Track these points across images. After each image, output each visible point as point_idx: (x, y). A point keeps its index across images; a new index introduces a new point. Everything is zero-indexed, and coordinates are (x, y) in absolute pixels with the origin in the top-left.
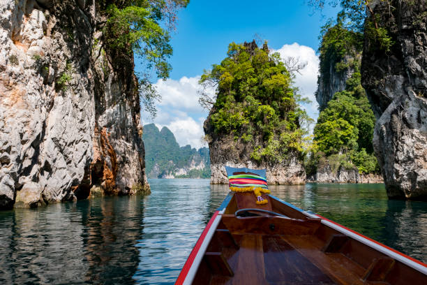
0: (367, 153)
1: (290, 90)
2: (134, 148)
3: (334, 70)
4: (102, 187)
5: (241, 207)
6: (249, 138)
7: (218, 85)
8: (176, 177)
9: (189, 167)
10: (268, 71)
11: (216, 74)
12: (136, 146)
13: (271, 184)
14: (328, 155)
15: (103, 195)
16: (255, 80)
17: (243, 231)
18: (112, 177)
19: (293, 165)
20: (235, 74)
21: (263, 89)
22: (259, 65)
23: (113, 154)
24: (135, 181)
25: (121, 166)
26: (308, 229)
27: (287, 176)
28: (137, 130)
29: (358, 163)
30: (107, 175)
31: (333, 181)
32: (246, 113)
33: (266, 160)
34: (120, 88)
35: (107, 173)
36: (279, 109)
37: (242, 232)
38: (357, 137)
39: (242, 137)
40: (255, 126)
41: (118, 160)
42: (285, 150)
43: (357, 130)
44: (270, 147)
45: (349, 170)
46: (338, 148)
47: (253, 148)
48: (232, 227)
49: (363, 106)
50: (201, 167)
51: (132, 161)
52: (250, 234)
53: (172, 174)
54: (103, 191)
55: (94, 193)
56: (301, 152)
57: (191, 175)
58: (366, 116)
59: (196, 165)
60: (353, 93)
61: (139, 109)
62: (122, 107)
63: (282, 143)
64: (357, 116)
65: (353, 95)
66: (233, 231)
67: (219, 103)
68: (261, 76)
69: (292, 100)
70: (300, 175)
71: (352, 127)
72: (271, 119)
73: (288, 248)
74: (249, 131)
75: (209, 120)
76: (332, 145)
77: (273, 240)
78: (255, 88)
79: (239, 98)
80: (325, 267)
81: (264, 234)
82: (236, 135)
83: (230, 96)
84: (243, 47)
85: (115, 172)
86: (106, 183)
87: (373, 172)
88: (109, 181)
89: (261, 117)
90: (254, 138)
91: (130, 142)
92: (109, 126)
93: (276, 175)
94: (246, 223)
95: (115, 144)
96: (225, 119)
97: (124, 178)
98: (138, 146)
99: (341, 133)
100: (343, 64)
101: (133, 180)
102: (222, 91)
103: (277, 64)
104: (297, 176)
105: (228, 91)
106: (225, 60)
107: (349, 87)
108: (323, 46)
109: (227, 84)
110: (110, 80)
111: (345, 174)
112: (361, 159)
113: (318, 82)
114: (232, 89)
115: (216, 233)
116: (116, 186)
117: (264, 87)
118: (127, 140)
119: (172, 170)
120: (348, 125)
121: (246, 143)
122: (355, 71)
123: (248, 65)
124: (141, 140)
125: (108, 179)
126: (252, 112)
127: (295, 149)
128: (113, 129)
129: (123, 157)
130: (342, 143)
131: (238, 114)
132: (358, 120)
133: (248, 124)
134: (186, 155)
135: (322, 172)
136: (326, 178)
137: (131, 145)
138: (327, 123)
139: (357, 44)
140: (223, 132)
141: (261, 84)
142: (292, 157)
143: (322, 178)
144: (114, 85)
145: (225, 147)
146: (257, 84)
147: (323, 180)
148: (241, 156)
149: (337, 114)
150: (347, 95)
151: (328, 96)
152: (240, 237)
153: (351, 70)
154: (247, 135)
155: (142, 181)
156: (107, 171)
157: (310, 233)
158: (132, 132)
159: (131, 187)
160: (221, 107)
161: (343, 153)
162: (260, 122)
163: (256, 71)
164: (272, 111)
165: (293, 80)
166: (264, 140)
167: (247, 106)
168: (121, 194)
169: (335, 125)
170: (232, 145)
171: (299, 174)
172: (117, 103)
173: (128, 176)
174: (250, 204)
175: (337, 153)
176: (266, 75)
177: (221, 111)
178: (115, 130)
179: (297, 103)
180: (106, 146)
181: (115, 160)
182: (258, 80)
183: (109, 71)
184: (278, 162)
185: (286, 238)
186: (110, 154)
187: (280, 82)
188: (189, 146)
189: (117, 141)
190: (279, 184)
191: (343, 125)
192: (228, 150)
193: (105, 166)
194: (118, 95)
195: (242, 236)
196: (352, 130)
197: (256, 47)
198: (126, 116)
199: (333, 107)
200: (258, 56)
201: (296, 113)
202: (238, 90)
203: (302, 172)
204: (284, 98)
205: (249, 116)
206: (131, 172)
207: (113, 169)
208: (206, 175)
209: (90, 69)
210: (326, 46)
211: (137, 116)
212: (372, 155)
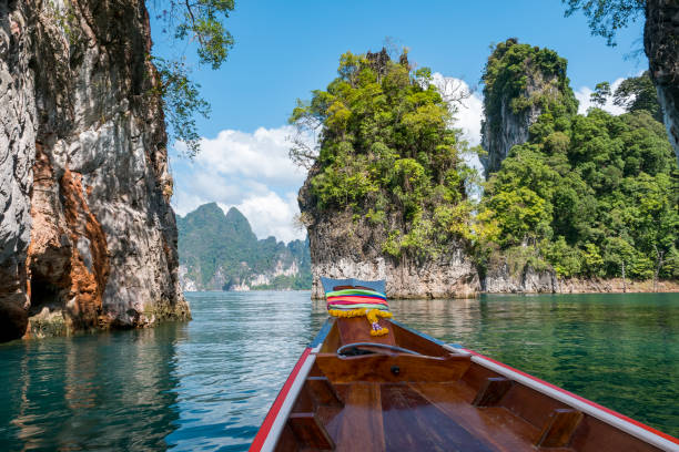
0: (568, 244)
1: (450, 132)
2: (150, 223)
3: (509, 110)
4: (70, 311)
5: (347, 341)
6: (379, 217)
7: (321, 127)
8: (252, 288)
9: (274, 271)
10: (412, 99)
11: (319, 107)
12: (156, 219)
13: (420, 298)
14: (504, 247)
15: (69, 331)
16: (388, 116)
17: (350, 378)
18: (93, 287)
19: (457, 263)
20: (352, 105)
21: (402, 131)
22: (395, 90)
23: (98, 235)
24: (153, 295)
25: (116, 262)
26: (451, 372)
27: (446, 282)
28: (158, 184)
29: (554, 261)
30: (80, 283)
31: (513, 292)
32: (373, 174)
33: (409, 256)
34: (115, 86)
35: (80, 277)
36: (431, 167)
37: (349, 381)
38: (552, 218)
39: (367, 216)
40: (390, 195)
41: (110, 248)
42: (442, 237)
43: (551, 206)
44: (416, 232)
45: (540, 272)
46: (521, 237)
47: (386, 234)
48: (333, 373)
49: (558, 167)
50: (293, 271)
51: (144, 250)
52: (361, 383)
53: (246, 283)
54: (70, 321)
55: (45, 327)
56: (470, 240)
57: (277, 284)
58: (565, 183)
59: (285, 269)
60: (542, 146)
61: (165, 139)
62: (120, 129)
63: (437, 225)
64: (551, 183)
65: (542, 150)
66: (334, 379)
67: (326, 155)
68: (399, 109)
69: (453, 150)
70: (469, 280)
71: (543, 201)
72: (418, 183)
73: (420, 402)
74: (379, 204)
75: (309, 186)
76: (510, 231)
77: (397, 391)
78: (389, 130)
79: (359, 148)
80: (477, 430)
81: (382, 382)
82: (355, 211)
83: (345, 144)
84: (365, 60)
85: (102, 277)
86: (79, 302)
87: (578, 275)
88: (87, 297)
89: (400, 178)
90: (388, 217)
91: (140, 209)
92: (88, 169)
93: (427, 282)
94: (355, 366)
95: (104, 210)
96: (336, 184)
97: (123, 290)
98: (162, 219)
99: (525, 211)
100: (523, 101)
101: (147, 293)
102: (330, 136)
103: (425, 88)
104: (464, 283)
105: (341, 135)
106: (335, 82)
107: (534, 138)
108: (490, 73)
109: (339, 123)
110: (89, 61)
111: (534, 278)
112: (558, 254)
113: (482, 131)
114: (349, 130)
115: (306, 383)
116: (106, 307)
117: (404, 128)
118: (134, 205)
119: (246, 277)
120: (536, 198)
121: (373, 225)
122: (543, 112)
123: (377, 88)
124: (168, 206)
125: (83, 292)
126: (384, 170)
127: (460, 236)
128: (100, 178)
129: (123, 241)
130: (527, 227)
131: (359, 174)
132: (551, 190)
133: (378, 193)
134: (267, 253)
135: (495, 276)
136: (501, 286)
137: (144, 215)
138: (502, 196)
139: (545, 68)
140: (334, 206)
141: (399, 121)
142: (455, 249)
143: (496, 286)
144: (99, 76)
145: (337, 233)
146: (392, 123)
147: (497, 290)
148: (365, 249)
149: (518, 180)
150: (531, 149)
151: (498, 152)
152: (345, 389)
153: (536, 110)
154: (376, 211)
155: (170, 296)
156: (81, 274)
157: (454, 377)
158: (147, 189)
159: (141, 308)
160: (329, 162)
161: (529, 244)
162: (398, 188)
163: (389, 99)
164: (420, 170)
165: (455, 116)
166: (405, 220)
167: (375, 161)
168: (118, 328)
169: (514, 199)
170: (350, 229)
171: (467, 280)
172: (108, 119)
173: (136, 284)
174: (361, 336)
175: (520, 244)
176: (407, 106)
177: (329, 170)
178: (104, 181)
179: (460, 157)
180: (80, 217)
181: (102, 248)
182: (394, 116)
183: (86, 42)
184: (430, 259)
185: (419, 386)
186: (89, 235)
187: (432, 118)
188: (272, 239)
189: (110, 207)
190: (433, 298)
191: (528, 198)
192: (343, 239)
193: (74, 261)
194: (111, 101)
195: (348, 386)
196: (543, 207)
197: (388, 59)
198: (130, 149)
199: (511, 169)
200: (391, 74)
201: (459, 174)
202: (358, 134)
203: (472, 276)
204: (440, 147)
205: (378, 177)
206: (141, 276)
207: (98, 268)
208: (299, 285)
209: (18, 13)
210: (496, 72)
211: (158, 154)
212: (576, 247)
